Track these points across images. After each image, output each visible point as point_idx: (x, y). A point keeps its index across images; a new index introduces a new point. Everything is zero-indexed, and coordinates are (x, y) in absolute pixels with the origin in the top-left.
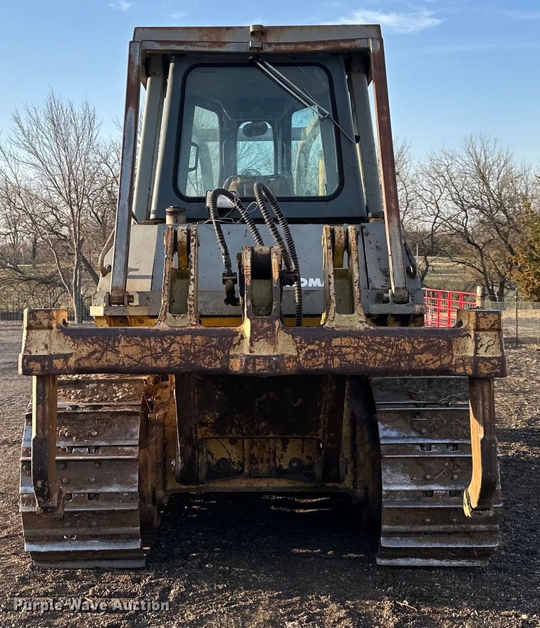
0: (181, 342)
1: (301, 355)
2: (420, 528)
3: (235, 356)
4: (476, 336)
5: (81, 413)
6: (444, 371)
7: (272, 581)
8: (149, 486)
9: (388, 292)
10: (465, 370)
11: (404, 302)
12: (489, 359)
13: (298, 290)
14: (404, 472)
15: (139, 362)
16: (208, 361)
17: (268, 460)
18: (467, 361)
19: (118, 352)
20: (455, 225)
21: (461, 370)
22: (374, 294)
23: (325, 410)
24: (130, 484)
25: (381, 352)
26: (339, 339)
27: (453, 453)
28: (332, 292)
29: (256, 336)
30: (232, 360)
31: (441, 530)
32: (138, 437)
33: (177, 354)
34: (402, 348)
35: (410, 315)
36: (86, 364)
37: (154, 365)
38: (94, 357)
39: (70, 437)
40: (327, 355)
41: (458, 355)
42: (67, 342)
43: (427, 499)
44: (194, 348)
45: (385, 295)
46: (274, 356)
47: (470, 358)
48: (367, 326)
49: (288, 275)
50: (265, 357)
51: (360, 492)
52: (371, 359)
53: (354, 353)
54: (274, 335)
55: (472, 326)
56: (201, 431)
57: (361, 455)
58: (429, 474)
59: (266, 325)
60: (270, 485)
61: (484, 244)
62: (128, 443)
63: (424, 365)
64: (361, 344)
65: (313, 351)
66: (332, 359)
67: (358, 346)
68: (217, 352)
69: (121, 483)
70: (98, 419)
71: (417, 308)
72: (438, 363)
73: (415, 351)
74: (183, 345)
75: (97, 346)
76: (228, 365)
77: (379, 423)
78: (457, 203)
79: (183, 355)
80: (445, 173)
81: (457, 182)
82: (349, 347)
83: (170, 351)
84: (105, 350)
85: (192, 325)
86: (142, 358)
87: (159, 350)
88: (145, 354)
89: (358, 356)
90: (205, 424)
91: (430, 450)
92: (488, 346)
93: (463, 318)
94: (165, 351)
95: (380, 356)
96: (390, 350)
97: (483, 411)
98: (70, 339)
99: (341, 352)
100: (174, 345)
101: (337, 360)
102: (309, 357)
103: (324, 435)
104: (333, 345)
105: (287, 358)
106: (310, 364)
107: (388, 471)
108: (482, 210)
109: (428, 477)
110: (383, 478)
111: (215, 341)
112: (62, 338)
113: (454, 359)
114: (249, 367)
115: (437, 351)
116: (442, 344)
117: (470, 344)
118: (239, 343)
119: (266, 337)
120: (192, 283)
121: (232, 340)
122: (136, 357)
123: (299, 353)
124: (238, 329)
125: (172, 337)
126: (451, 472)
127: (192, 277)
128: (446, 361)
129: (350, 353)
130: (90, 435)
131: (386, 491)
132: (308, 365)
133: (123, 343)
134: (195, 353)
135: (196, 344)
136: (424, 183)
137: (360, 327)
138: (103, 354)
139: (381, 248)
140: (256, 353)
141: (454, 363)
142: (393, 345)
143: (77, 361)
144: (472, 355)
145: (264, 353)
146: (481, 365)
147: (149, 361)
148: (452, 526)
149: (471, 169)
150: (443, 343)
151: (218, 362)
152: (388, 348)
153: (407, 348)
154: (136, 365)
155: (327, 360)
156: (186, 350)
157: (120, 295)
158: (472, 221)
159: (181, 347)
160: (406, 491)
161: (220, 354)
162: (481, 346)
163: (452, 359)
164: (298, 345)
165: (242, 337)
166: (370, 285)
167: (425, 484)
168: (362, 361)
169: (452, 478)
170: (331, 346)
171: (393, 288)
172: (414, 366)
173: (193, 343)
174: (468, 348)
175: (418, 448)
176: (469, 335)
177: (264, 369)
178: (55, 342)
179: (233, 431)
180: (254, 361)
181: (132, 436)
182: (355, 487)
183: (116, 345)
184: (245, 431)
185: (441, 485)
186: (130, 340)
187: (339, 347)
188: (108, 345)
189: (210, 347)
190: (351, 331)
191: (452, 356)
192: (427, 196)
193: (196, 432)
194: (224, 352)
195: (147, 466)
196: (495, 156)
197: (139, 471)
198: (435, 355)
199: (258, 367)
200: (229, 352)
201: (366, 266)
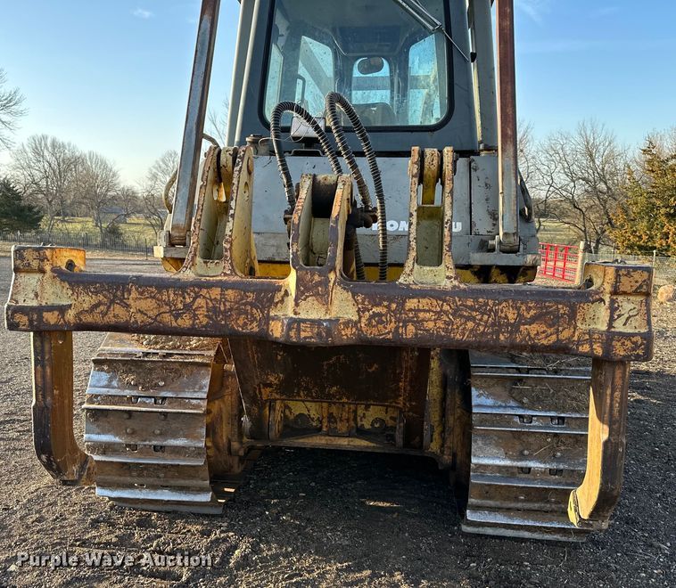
0: (207, 296)
1: (363, 320)
2: (512, 505)
3: (276, 318)
4: (613, 302)
5: (149, 361)
6: (562, 349)
7: (347, 543)
8: (224, 438)
9: (494, 239)
10: (592, 349)
11: (513, 251)
12: (628, 336)
13: (383, 234)
14: (497, 445)
15: (155, 320)
16: (242, 322)
17: (348, 420)
18: (596, 336)
19: (128, 306)
20: (564, 193)
21: (585, 348)
22: (476, 241)
23: (406, 377)
24: (197, 438)
25: (473, 319)
26: (416, 300)
27: (558, 429)
28: (413, 236)
29: (303, 293)
30: (272, 323)
31: (536, 508)
32: (207, 390)
33: (203, 311)
34: (503, 315)
35: (520, 267)
36: (88, 319)
37: (174, 324)
38: (98, 310)
39: (136, 385)
40: (398, 321)
41: (583, 327)
42: (65, 291)
43: (523, 476)
44: (225, 305)
45: (491, 242)
46: (325, 320)
47: (601, 333)
48: (456, 283)
49: (364, 214)
50: (313, 322)
51: (447, 458)
52: (458, 328)
53: (435, 320)
54: (327, 293)
55: (608, 288)
56: (266, 393)
57: (451, 420)
58: (527, 449)
59: (317, 278)
60: (351, 443)
61: (587, 208)
62: (195, 395)
63: (533, 339)
64: (446, 307)
65: (380, 315)
66: (405, 326)
67: (441, 310)
68: (255, 311)
69: (186, 437)
70: (166, 369)
71: (529, 259)
72: (554, 337)
73: (521, 320)
74: (211, 300)
75: (101, 297)
76: (268, 329)
77: (473, 389)
78: (568, 176)
79: (211, 314)
80: (560, 152)
81: (569, 158)
82: (429, 311)
83: (194, 308)
84: (112, 302)
85: (225, 274)
86: (159, 315)
87: (180, 306)
88: (162, 310)
89: (440, 324)
90: (270, 385)
91: (531, 422)
92: (630, 317)
93: (594, 276)
94: (187, 307)
95: (470, 325)
96: (486, 317)
97: (611, 406)
98: (68, 286)
99: (418, 317)
100: (199, 300)
101: (411, 328)
102: (374, 323)
103: (405, 404)
104: (407, 308)
105: (344, 323)
106: (375, 331)
107: (480, 443)
108: (587, 181)
109: (526, 452)
110: (473, 450)
111: (251, 297)
112: (58, 285)
113: (577, 333)
114: (292, 334)
115: (554, 321)
116: (562, 311)
117: (603, 312)
118: (282, 301)
119: (317, 294)
120: (230, 219)
121: (273, 297)
122: (150, 314)
123: (360, 317)
124: (281, 282)
125: (196, 289)
126: (553, 450)
127: (232, 212)
128: (565, 335)
129: (430, 320)
130: (156, 385)
131: (476, 465)
132: (372, 333)
133: (134, 294)
134: (225, 311)
135: (226, 300)
136: (543, 159)
137: (447, 284)
138: (109, 307)
139: (491, 186)
140: (303, 316)
141: (576, 338)
142: (491, 310)
143: (78, 315)
144: (604, 328)
145: (314, 316)
146: (617, 345)
147: (167, 318)
148: (548, 505)
149: (581, 148)
150: (563, 309)
151: (255, 324)
152: (483, 314)
153: (511, 316)
154: (150, 324)
155: (397, 328)
156: (214, 307)
157: (182, 234)
158: (579, 190)
159: (207, 303)
160: (499, 466)
161: (258, 314)
162: (619, 316)
163: (574, 332)
164: (360, 306)
165: (286, 293)
166: (474, 230)
167: (521, 460)
168: (446, 330)
169: (554, 456)
170: (404, 310)
171: (501, 233)
172: (518, 340)
173: (223, 299)
174: (598, 318)
175: (517, 420)
176: (602, 300)
177: (311, 337)
178: (49, 289)
179: (302, 394)
180: (299, 325)
181: (201, 388)
182: (442, 452)
183: (126, 296)
184: (314, 394)
185: (540, 462)
186: (144, 291)
187: (414, 310)
188: (115, 296)
189: (245, 304)
190: (433, 290)
191: (575, 329)
192: (544, 169)
193: (260, 393)
194: (262, 312)
195: (221, 417)
196: (602, 138)
197: (207, 426)
198: (550, 326)
199: (303, 335)
200: (269, 312)
201: (471, 208)
